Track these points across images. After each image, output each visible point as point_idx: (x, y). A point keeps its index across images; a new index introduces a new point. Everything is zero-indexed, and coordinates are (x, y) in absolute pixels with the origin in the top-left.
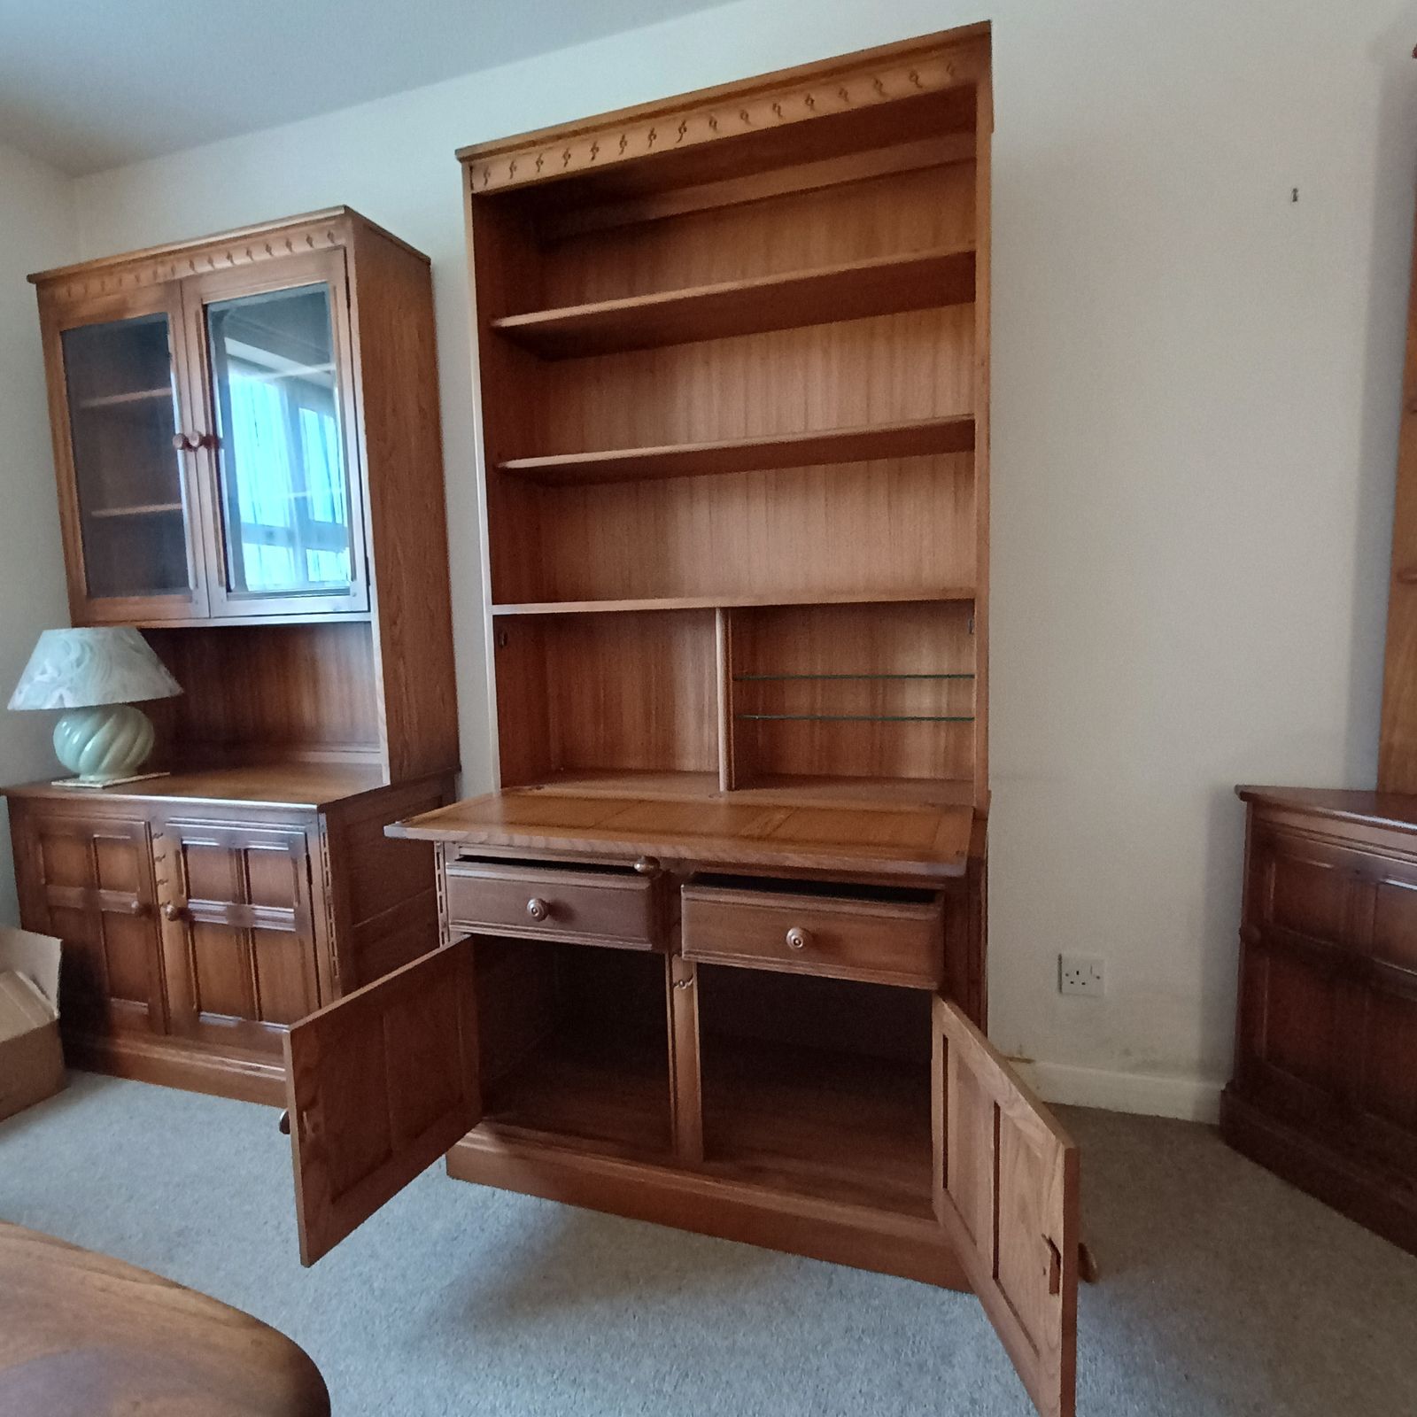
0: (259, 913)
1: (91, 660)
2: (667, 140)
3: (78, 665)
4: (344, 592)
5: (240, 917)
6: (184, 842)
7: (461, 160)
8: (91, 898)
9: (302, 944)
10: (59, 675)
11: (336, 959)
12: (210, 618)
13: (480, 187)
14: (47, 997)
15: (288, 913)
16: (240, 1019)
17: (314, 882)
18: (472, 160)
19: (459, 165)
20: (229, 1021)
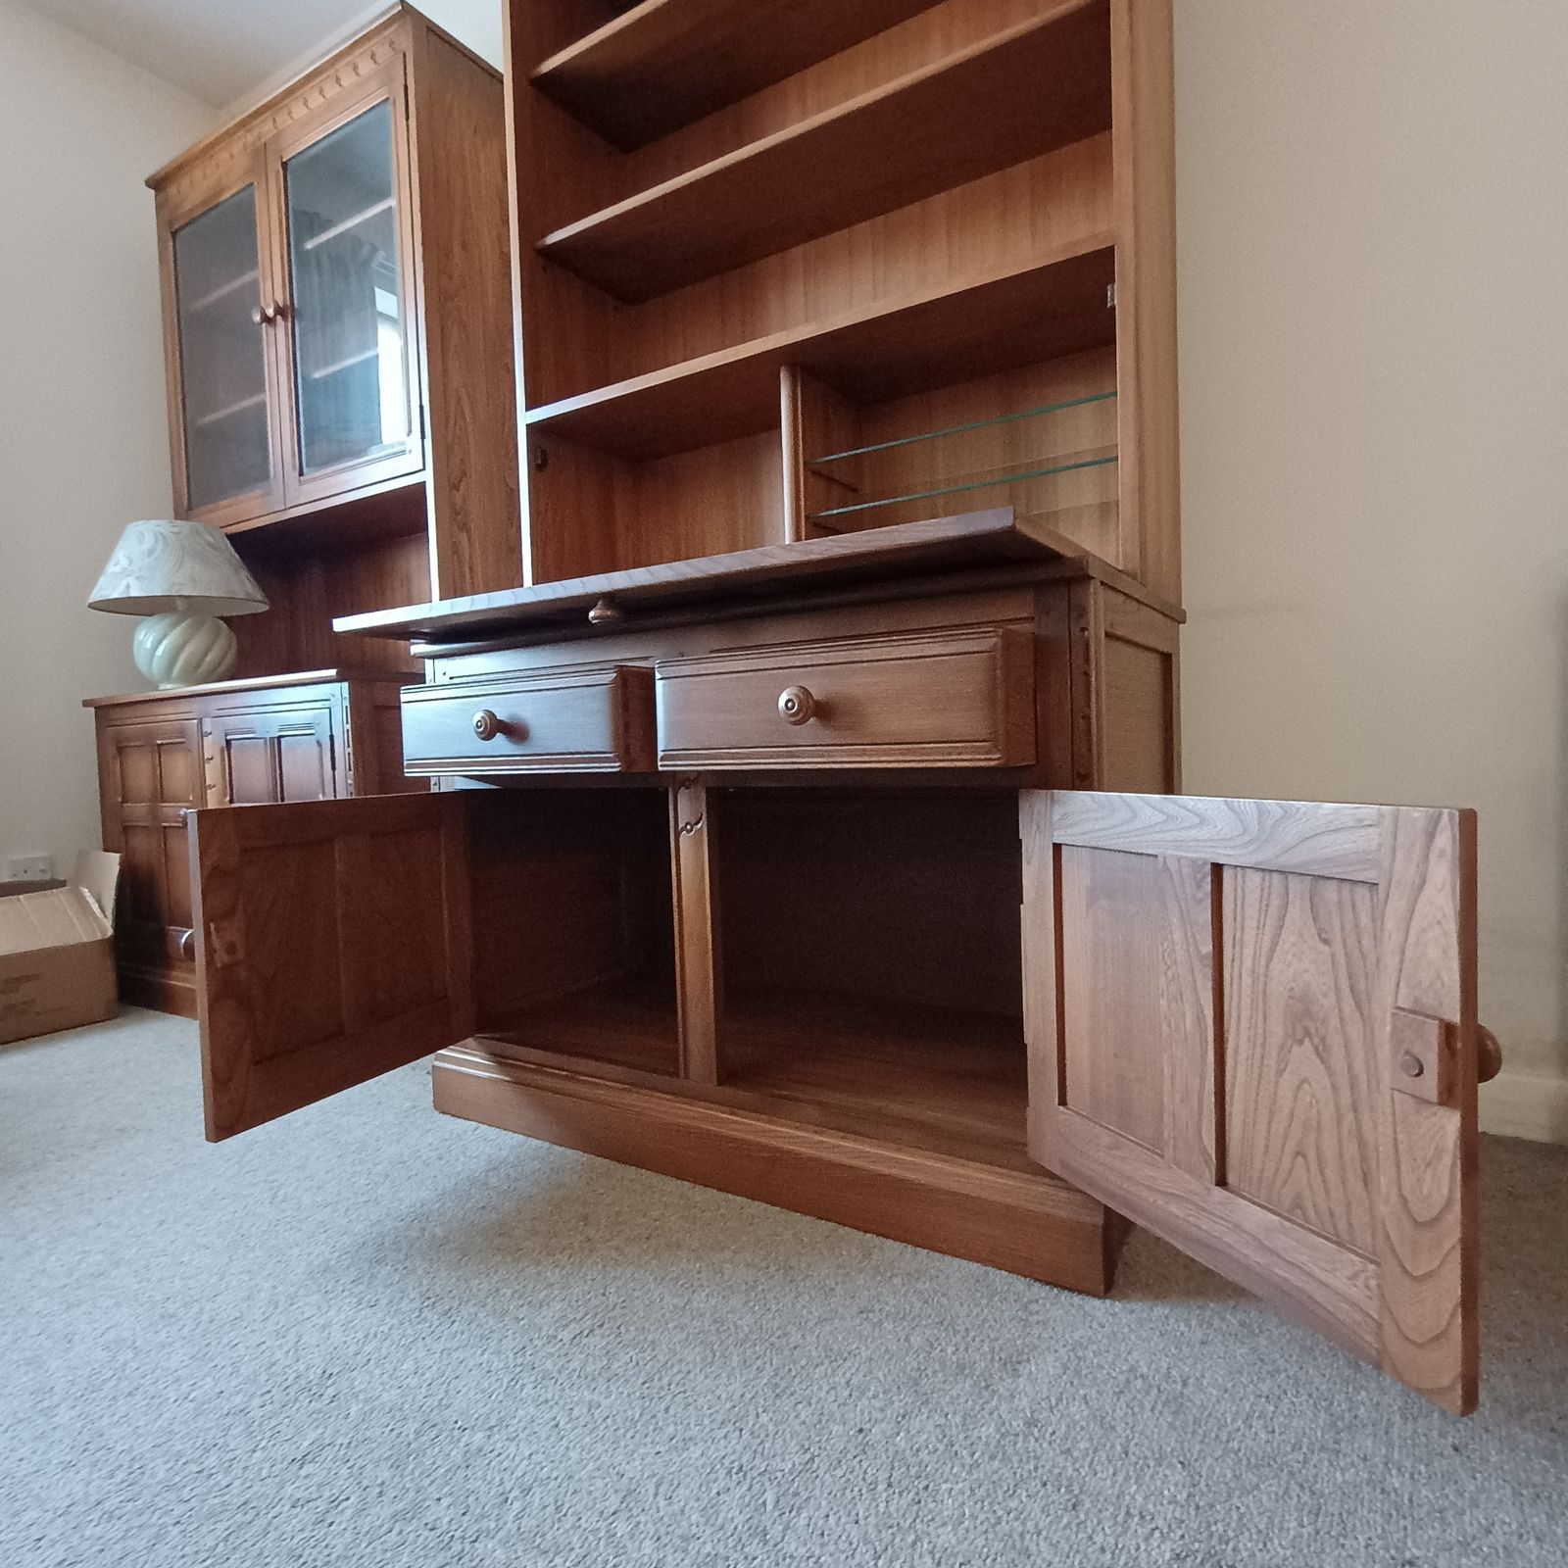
1: (163, 551)
3: (149, 556)
4: (401, 452)
6: (229, 737)
8: (154, 813)
10: (130, 565)
12: (284, 509)
14: (103, 912)
17: (337, 768)
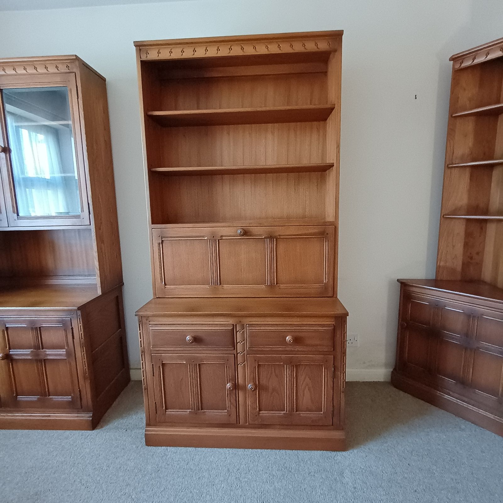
0: (48, 353)
2: (224, 52)
4: (78, 217)
5: (38, 355)
6: (7, 326)
7: (136, 46)
9: (70, 364)
11: (86, 368)
12: (8, 227)
13: (144, 58)
15: (63, 352)
16: (39, 397)
17: (75, 337)
18: (140, 46)
19: (135, 48)
20: (34, 398)
